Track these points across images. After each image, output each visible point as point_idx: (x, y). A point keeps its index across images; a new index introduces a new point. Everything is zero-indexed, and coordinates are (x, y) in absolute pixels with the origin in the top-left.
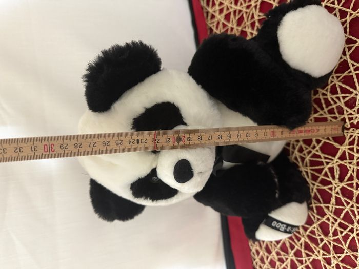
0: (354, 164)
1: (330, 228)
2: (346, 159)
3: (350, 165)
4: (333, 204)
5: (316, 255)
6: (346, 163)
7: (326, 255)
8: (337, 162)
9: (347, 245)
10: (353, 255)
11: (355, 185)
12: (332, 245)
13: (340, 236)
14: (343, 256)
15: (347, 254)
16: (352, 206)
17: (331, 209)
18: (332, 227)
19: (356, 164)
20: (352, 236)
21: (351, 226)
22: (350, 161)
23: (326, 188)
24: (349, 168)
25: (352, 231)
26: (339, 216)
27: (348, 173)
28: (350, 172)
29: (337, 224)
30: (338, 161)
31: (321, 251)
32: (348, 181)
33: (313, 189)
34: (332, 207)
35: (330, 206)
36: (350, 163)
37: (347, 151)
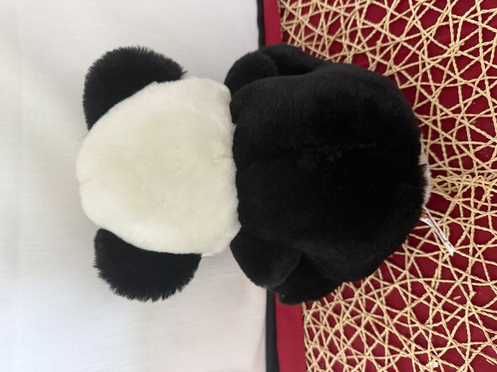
0: (471, 223)
1: (431, 311)
2: (459, 216)
3: (466, 224)
4: (437, 278)
5: (406, 351)
6: (459, 221)
7: (420, 350)
8: (448, 220)
9: (453, 335)
10: (459, 347)
11: (471, 251)
12: (431, 335)
13: (443, 322)
14: (444, 350)
15: (452, 347)
16: (466, 279)
17: (433, 284)
18: (433, 310)
19: (473, 223)
20: (462, 320)
21: (461, 307)
22: (466, 219)
23: (429, 255)
24: (464, 228)
25: (462, 314)
26: (444, 294)
27: (462, 235)
28: (465, 233)
29: (440, 305)
30: (450, 218)
31: (414, 345)
32: (461, 245)
33: (409, 259)
34: (436, 282)
35: (433, 280)
36: (466, 221)
37: (461, 205)
